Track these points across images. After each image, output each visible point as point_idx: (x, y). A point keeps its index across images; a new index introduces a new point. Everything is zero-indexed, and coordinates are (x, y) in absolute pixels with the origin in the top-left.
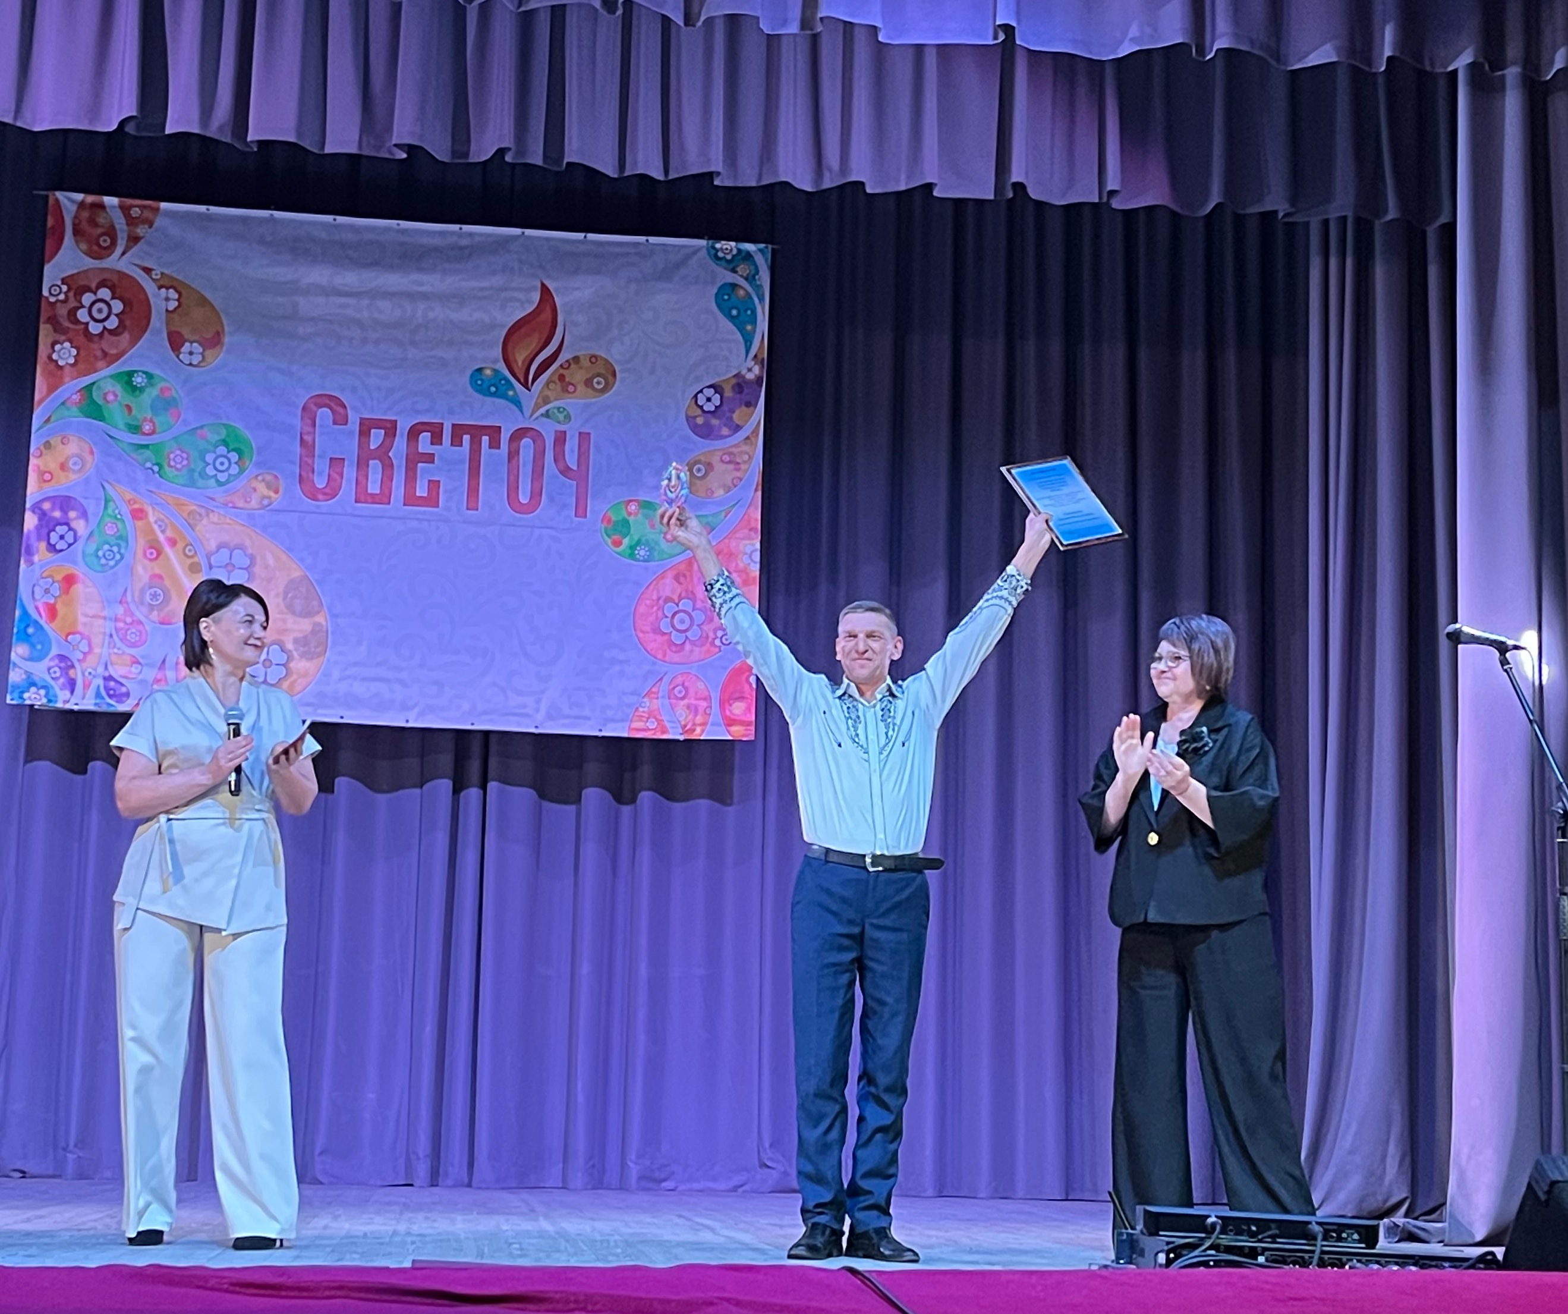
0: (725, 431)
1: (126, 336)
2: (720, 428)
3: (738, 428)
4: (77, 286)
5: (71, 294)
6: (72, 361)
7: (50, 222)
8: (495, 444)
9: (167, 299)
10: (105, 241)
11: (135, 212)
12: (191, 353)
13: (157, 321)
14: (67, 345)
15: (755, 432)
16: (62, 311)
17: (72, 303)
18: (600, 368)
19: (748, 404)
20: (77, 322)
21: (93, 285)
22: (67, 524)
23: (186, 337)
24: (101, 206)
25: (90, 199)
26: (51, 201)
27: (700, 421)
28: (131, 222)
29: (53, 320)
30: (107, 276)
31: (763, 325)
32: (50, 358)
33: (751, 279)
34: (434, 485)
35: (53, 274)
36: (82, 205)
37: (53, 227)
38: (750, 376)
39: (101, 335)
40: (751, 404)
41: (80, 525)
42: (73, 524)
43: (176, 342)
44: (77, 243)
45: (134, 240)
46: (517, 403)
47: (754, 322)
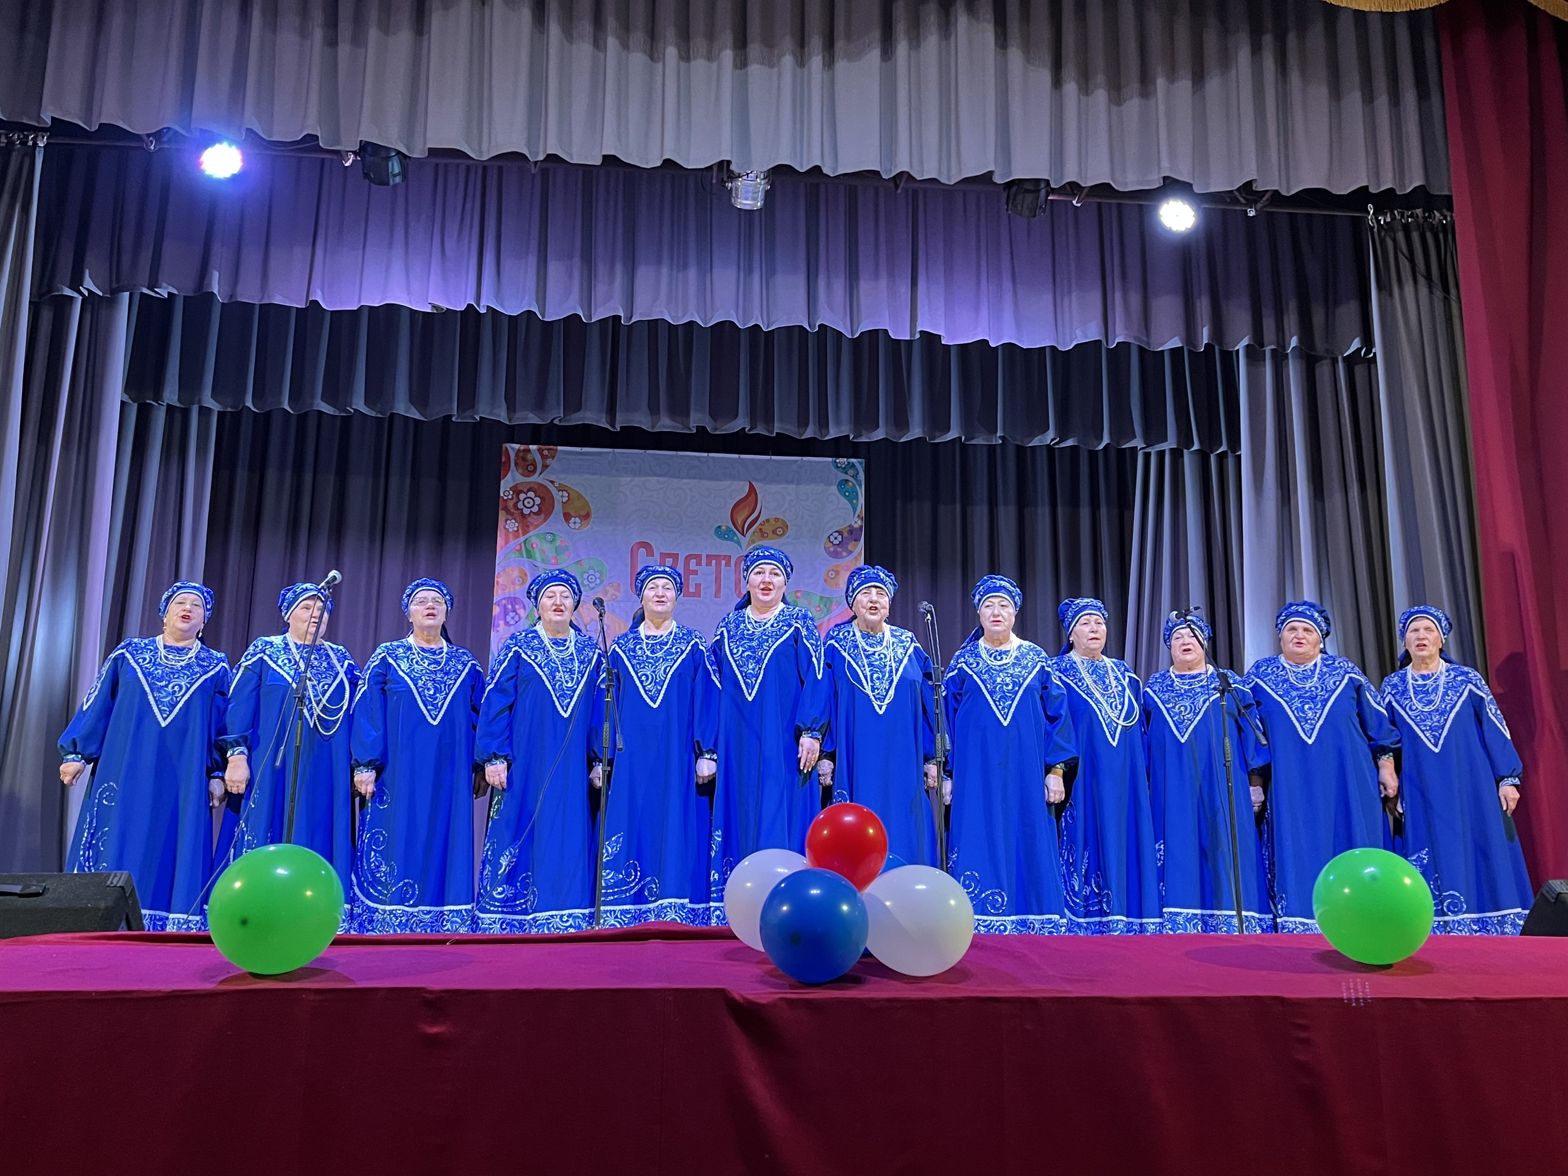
0: (845, 554)
1: (543, 516)
2: (841, 553)
3: (850, 552)
4: (516, 490)
5: (515, 496)
6: (515, 529)
7: (503, 459)
8: (728, 564)
9: (562, 496)
10: (531, 468)
11: (546, 452)
12: (575, 523)
13: (558, 507)
14: (513, 521)
15: (860, 554)
16: (511, 504)
17: (515, 500)
18: (779, 524)
19: (856, 540)
20: (518, 509)
21: (525, 491)
22: (515, 611)
23: (573, 514)
24: (529, 451)
25: (523, 447)
26: (504, 449)
27: (832, 549)
28: (544, 457)
29: (506, 509)
30: (532, 485)
31: (862, 500)
32: (505, 527)
33: (855, 476)
34: (698, 586)
35: (506, 485)
36: (519, 450)
37: (505, 462)
38: (856, 526)
39: (529, 514)
40: (857, 540)
41: (521, 612)
42: (518, 611)
43: (567, 517)
44: (517, 469)
45: (545, 467)
46: (739, 543)
47: (857, 500)
